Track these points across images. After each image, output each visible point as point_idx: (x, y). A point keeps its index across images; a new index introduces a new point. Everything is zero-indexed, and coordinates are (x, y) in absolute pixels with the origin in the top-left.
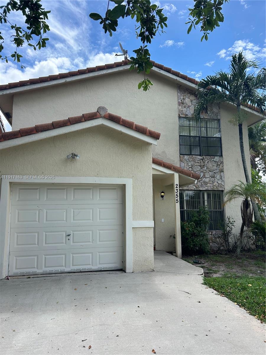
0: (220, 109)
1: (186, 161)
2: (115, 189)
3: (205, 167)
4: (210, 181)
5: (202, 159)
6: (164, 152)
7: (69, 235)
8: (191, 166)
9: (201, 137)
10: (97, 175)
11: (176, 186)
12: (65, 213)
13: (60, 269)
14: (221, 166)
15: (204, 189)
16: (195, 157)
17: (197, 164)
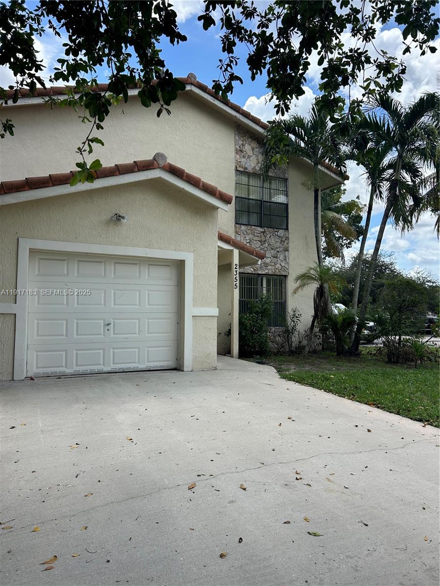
1: (243, 233)
2: (169, 266)
3: (267, 243)
4: (271, 262)
5: (263, 232)
7: (108, 325)
8: (249, 241)
9: (264, 201)
10: (149, 246)
11: (235, 267)
12: (103, 294)
13: (96, 368)
14: (285, 244)
15: (264, 273)
16: (255, 229)
17: (257, 238)
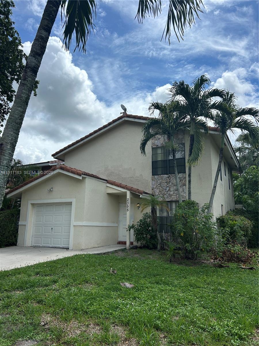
0: (184, 135)
1: (156, 179)
3: (171, 183)
4: (174, 193)
5: (168, 177)
6: (141, 175)
7: (52, 229)
8: (159, 183)
9: (169, 160)
11: (127, 200)
12: (51, 217)
14: (183, 181)
15: (169, 200)
16: (163, 176)
17: (165, 181)
